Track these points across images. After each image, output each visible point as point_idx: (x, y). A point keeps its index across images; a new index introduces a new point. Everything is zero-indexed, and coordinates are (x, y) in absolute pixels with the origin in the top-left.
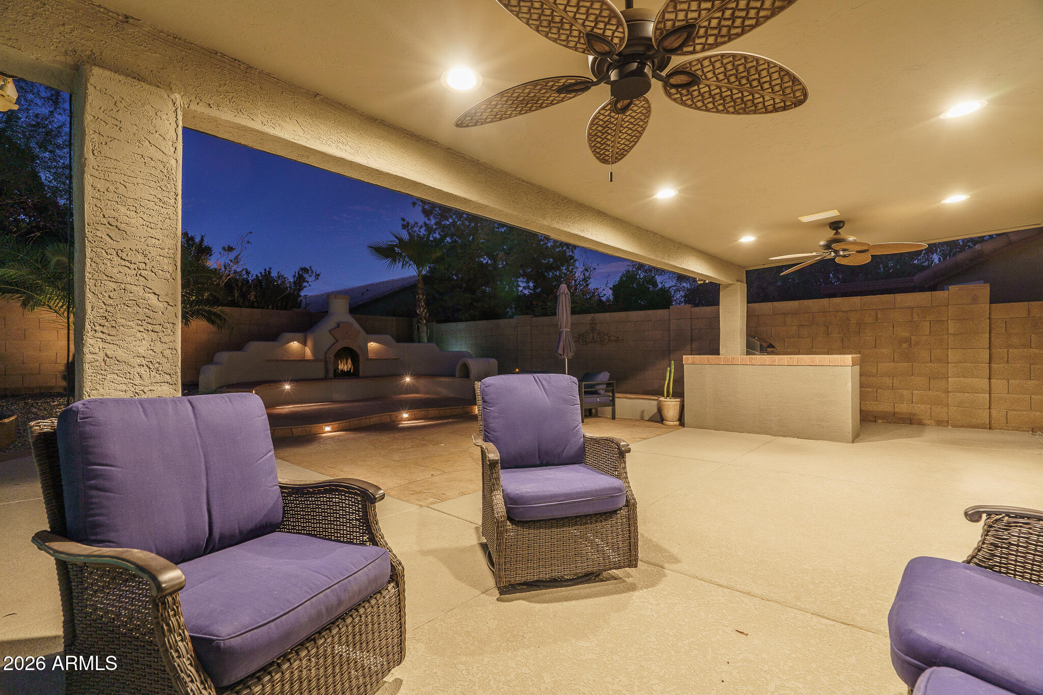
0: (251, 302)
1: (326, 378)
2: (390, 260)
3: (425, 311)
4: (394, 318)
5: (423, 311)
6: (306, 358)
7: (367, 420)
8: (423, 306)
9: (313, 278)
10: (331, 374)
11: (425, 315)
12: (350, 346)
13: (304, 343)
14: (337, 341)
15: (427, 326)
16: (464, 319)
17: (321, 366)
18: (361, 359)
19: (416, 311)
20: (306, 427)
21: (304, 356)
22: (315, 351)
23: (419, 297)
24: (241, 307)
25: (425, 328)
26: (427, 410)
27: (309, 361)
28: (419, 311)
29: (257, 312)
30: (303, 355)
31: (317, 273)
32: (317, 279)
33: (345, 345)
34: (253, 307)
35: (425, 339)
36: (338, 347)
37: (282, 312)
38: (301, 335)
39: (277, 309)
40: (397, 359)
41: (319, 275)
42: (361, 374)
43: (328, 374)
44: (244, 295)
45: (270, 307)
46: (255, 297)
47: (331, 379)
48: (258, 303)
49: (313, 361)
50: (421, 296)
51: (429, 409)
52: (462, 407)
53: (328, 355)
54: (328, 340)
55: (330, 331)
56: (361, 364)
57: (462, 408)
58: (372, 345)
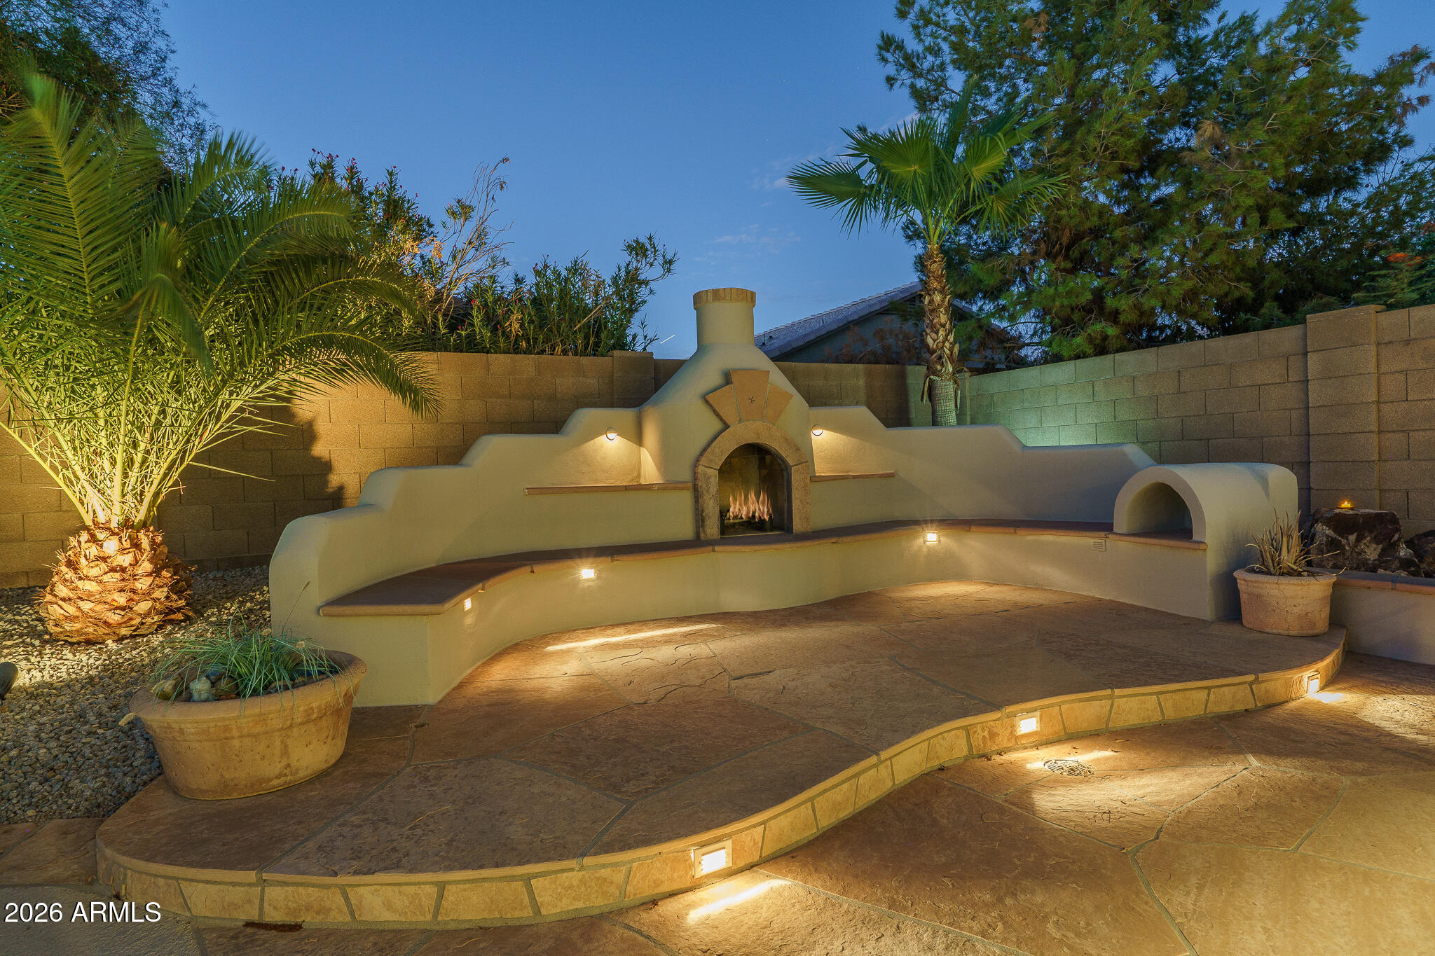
0: (513, 338)
1: (696, 543)
2: (849, 204)
3: (951, 338)
4: (861, 366)
5: (946, 339)
6: (643, 482)
7: (884, 771)
8: (944, 326)
9: (658, 270)
10: (712, 529)
11: (951, 350)
12: (765, 440)
13: (638, 438)
14: (726, 427)
15: (955, 382)
16: (1065, 354)
17: (684, 500)
18: (796, 478)
19: (923, 342)
20: (603, 866)
21: (639, 476)
22: (665, 459)
23: (931, 301)
24: (487, 353)
25: (950, 386)
26: (1111, 697)
27: (649, 488)
28: (935, 341)
29: (527, 364)
30: (635, 474)
31: (668, 257)
32: (669, 271)
33: (751, 438)
34: (517, 350)
35: (952, 417)
36: (728, 444)
37: (585, 361)
38: (627, 415)
39: (576, 354)
40: (891, 475)
41: (670, 262)
42: (798, 525)
43: (703, 526)
44: (493, 322)
45: (559, 349)
46: (522, 326)
47: (711, 543)
48: (528, 341)
49: (663, 488)
50: (937, 298)
51: (1117, 692)
52: (1251, 678)
53: (700, 469)
54: (702, 425)
55: (705, 399)
56: (796, 495)
57: (1251, 684)
58: (822, 438)
